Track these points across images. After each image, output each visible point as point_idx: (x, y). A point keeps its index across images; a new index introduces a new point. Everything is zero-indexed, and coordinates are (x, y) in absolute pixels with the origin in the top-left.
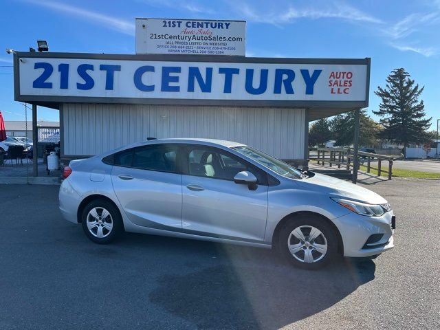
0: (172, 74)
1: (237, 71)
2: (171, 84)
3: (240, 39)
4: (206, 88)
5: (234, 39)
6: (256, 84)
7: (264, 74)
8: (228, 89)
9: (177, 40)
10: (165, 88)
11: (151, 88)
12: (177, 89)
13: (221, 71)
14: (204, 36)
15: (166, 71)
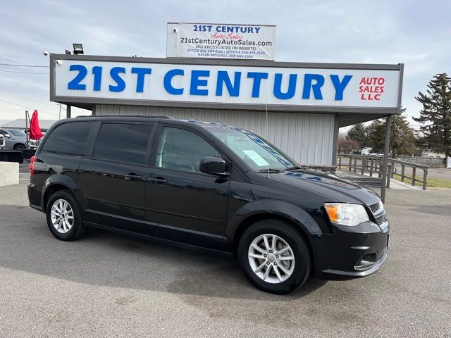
0: (200, 78)
1: (265, 76)
2: (200, 88)
3: (270, 43)
4: (234, 92)
5: (264, 44)
6: (284, 89)
7: (293, 78)
8: (256, 93)
9: (207, 45)
10: (194, 91)
11: (180, 92)
12: (205, 93)
13: (250, 75)
14: (234, 40)
15: (195, 74)
